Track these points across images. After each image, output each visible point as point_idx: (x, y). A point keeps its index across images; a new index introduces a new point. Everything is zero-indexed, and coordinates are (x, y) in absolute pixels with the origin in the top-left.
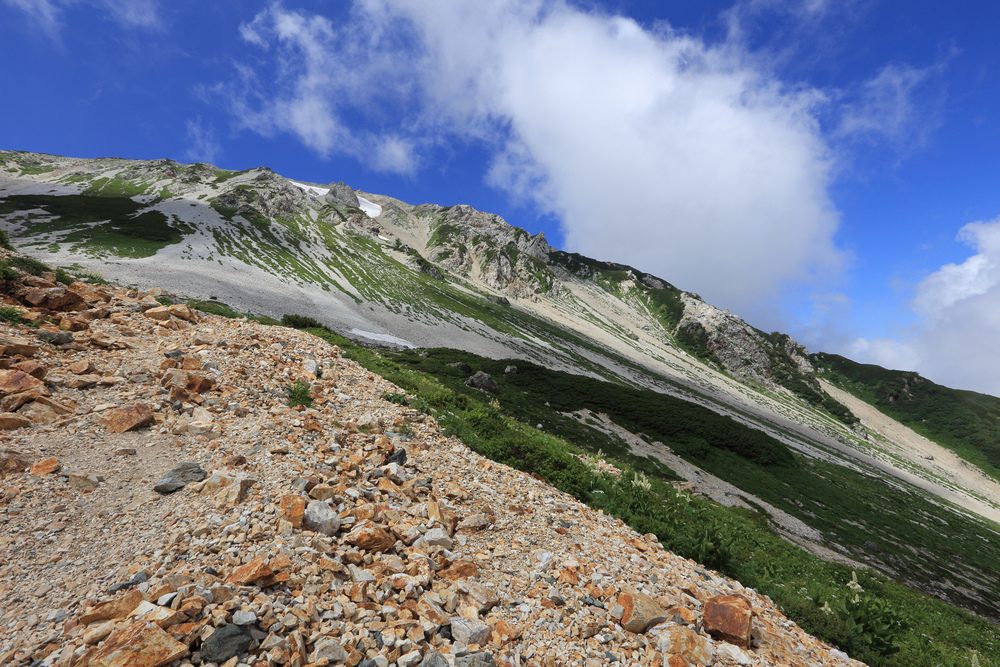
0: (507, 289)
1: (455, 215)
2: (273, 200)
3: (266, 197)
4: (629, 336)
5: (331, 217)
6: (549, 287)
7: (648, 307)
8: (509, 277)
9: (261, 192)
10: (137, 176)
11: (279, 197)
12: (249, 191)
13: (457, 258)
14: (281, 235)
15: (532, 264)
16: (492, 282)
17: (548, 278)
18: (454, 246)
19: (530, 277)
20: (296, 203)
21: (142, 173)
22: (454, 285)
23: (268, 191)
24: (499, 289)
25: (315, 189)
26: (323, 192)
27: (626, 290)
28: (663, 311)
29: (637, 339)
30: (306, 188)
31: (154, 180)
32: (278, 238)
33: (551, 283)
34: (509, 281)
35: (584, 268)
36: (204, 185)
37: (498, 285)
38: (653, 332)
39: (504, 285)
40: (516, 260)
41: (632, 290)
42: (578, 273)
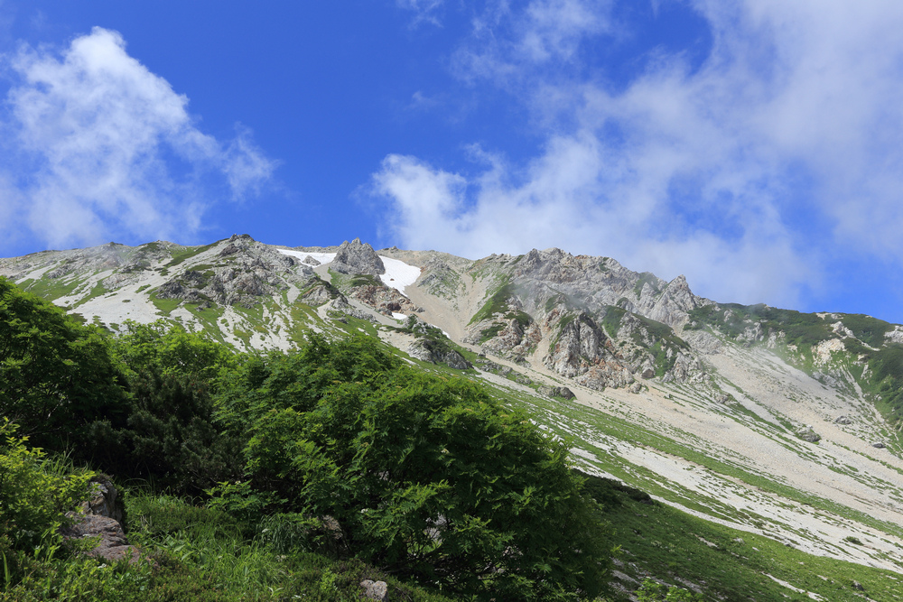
0: (587, 375)
1: (528, 266)
2: (234, 281)
3: (225, 278)
4: (801, 436)
5: (315, 296)
6: (669, 366)
7: (862, 385)
8: (591, 355)
9: (219, 272)
10: (70, 272)
11: (244, 276)
12: (203, 272)
13: (512, 335)
14: (231, 327)
15: (644, 332)
16: (560, 366)
17: (670, 353)
18: (510, 316)
19: (638, 353)
20: (271, 281)
21: (77, 267)
22: (487, 376)
23: (230, 269)
24: (571, 376)
25: (316, 255)
26: (325, 258)
27: (826, 357)
28: (885, 388)
29: (816, 440)
30: (300, 255)
31: (90, 273)
32: (225, 332)
33: (673, 359)
34: (590, 362)
35: (752, 326)
36: (153, 272)
37: (571, 370)
38: (857, 427)
39: (582, 369)
40: (618, 326)
41: (835, 355)
42: (740, 337)
